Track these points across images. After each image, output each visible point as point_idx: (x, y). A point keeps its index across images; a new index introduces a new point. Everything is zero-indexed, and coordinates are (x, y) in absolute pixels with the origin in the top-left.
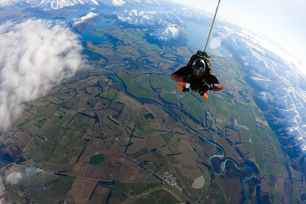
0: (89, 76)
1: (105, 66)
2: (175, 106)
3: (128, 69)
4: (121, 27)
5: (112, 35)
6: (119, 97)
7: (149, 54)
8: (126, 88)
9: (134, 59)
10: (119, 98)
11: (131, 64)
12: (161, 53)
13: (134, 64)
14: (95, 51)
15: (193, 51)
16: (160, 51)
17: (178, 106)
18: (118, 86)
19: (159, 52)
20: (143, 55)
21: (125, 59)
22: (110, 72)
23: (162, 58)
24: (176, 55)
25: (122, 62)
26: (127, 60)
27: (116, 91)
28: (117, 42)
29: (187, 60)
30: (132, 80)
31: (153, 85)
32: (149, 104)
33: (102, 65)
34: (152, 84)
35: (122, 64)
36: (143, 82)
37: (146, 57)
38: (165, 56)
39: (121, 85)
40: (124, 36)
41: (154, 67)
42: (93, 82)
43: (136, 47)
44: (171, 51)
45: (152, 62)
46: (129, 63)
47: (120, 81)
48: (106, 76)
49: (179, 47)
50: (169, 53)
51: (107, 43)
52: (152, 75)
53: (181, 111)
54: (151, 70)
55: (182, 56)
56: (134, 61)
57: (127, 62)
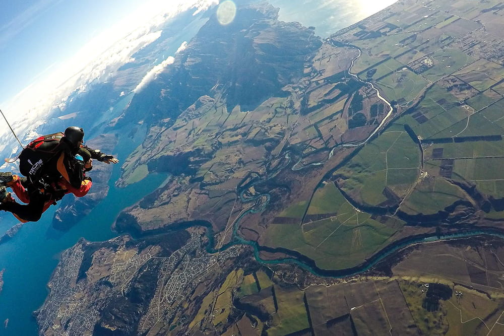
0: (199, 301)
1: (213, 242)
2: (461, 209)
3: (270, 207)
4: (166, 120)
5: (166, 154)
6: (320, 305)
7: (277, 129)
8: (311, 263)
9: (261, 171)
10: (323, 308)
11: (266, 188)
12: (297, 105)
13: (272, 184)
14: (162, 221)
15: (347, 41)
16: (292, 103)
17: (468, 204)
18: (288, 274)
19: (290, 107)
20: (268, 144)
21: (242, 188)
22: (238, 250)
23: (309, 115)
24: (328, 81)
25: (242, 203)
26: (248, 186)
27: (299, 294)
28: (190, 162)
29: (361, 70)
30: (306, 229)
31: (363, 202)
32: (401, 260)
33: (206, 245)
34: (358, 199)
35: (247, 207)
36: (335, 214)
37: (278, 142)
38: (312, 103)
39: (293, 266)
40: (190, 134)
41: (318, 151)
42: (223, 310)
43: (235, 138)
44: (310, 83)
45: (303, 143)
46: (260, 190)
47: (283, 255)
48: (238, 267)
49: (313, 58)
50: (312, 91)
51: (171, 181)
52: (336, 177)
53: (486, 207)
54: (322, 166)
55: (340, 71)
56: (262, 175)
57: (252, 190)
